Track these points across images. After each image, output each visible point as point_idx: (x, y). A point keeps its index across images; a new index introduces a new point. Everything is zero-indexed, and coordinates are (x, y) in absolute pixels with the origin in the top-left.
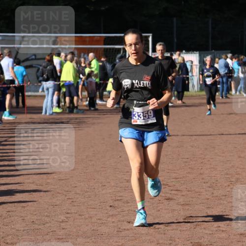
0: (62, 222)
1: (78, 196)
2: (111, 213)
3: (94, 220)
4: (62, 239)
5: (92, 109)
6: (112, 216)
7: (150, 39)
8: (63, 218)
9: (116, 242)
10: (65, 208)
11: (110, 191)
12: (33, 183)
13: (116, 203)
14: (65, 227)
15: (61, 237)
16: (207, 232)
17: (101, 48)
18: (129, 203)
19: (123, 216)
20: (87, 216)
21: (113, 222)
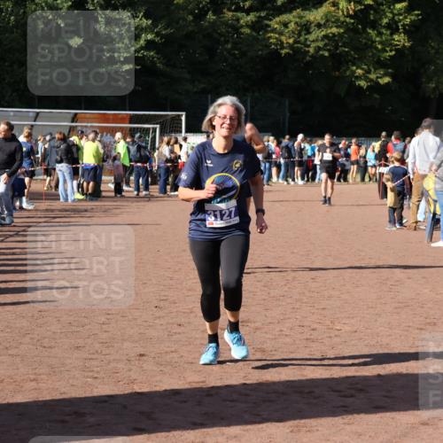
0: (104, 324)
2: (157, 315)
3: (139, 322)
5: (118, 196)
6: (159, 317)
7: (183, 118)
8: (103, 319)
9: (168, 347)
11: (153, 289)
13: (162, 304)
15: (104, 341)
16: (268, 336)
17: (127, 127)
18: (176, 303)
19: (172, 318)
20: (130, 317)
21: (162, 325)
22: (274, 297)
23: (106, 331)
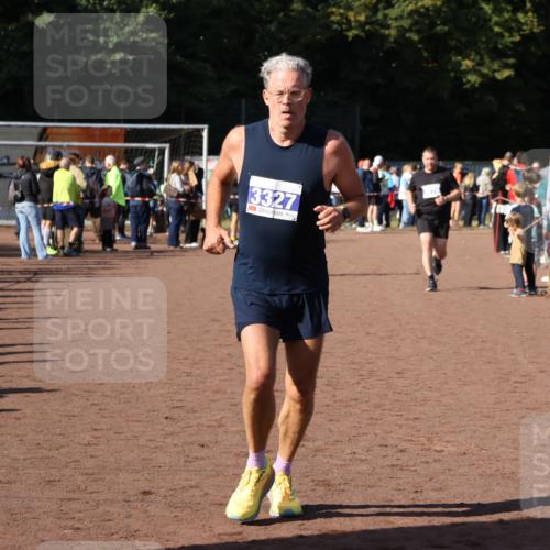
0: (89, 445)
1: (108, 400)
2: (169, 429)
3: (142, 441)
4: (93, 474)
5: (108, 249)
6: (172, 434)
8: (88, 438)
10: (89, 421)
11: (162, 391)
12: (28, 377)
13: (176, 413)
14: (93, 454)
15: (90, 471)
16: (335, 462)
17: (121, 148)
18: (195, 412)
19: (191, 435)
20: (129, 435)
21: (175, 445)
22: (341, 401)
23: (92, 457)
